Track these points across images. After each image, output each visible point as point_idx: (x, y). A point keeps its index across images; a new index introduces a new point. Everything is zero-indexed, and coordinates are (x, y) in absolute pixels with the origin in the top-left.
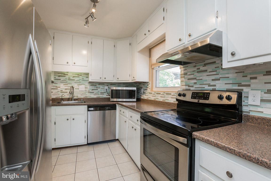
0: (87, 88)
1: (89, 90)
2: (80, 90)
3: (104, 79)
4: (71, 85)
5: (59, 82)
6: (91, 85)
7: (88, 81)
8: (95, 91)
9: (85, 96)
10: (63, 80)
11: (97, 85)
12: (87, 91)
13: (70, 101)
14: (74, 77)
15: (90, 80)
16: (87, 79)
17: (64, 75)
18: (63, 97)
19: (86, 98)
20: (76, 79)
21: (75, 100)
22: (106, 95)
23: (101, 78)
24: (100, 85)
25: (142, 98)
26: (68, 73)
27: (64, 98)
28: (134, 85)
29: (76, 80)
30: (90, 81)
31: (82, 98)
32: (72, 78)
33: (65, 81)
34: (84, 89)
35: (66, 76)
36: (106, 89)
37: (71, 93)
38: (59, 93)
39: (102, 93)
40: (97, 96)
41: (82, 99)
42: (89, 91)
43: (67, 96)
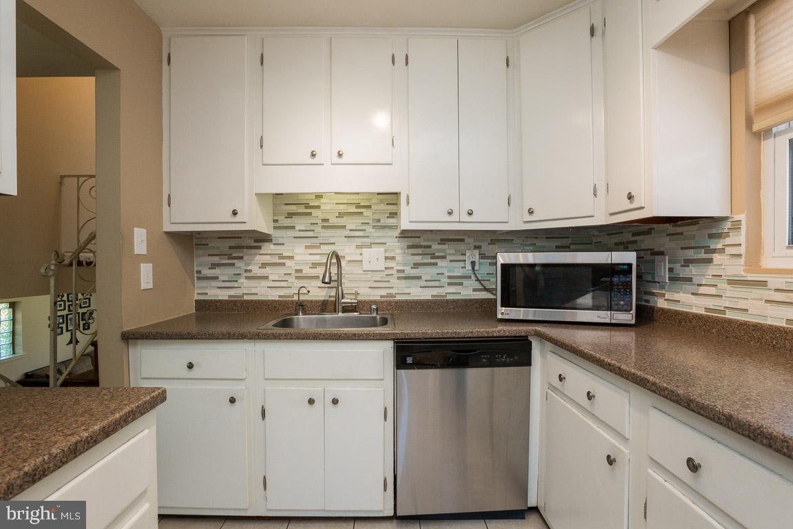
0: (393, 258)
1: (401, 268)
2: (366, 266)
3: (466, 218)
4: (328, 249)
5: (289, 237)
6: (409, 247)
7: (396, 227)
8: (426, 272)
9: (384, 292)
10: (303, 228)
11: (435, 246)
12: (394, 272)
13: (330, 312)
14: (341, 215)
15: (405, 225)
16: (392, 221)
17: (306, 207)
18: (302, 298)
19: (390, 303)
20: (351, 223)
21: (345, 310)
22: (474, 290)
23: (450, 213)
24: (445, 247)
25: (661, 304)
26: (322, 200)
27: (307, 301)
28: (595, 240)
29: (349, 227)
30: (402, 228)
31: (375, 302)
32: (334, 221)
33: (311, 234)
34: (381, 265)
35: (314, 211)
36: (473, 263)
37: (327, 280)
38: (291, 279)
39: (456, 281)
40: (435, 292)
41: (374, 307)
42: (403, 271)
43: (317, 292)
